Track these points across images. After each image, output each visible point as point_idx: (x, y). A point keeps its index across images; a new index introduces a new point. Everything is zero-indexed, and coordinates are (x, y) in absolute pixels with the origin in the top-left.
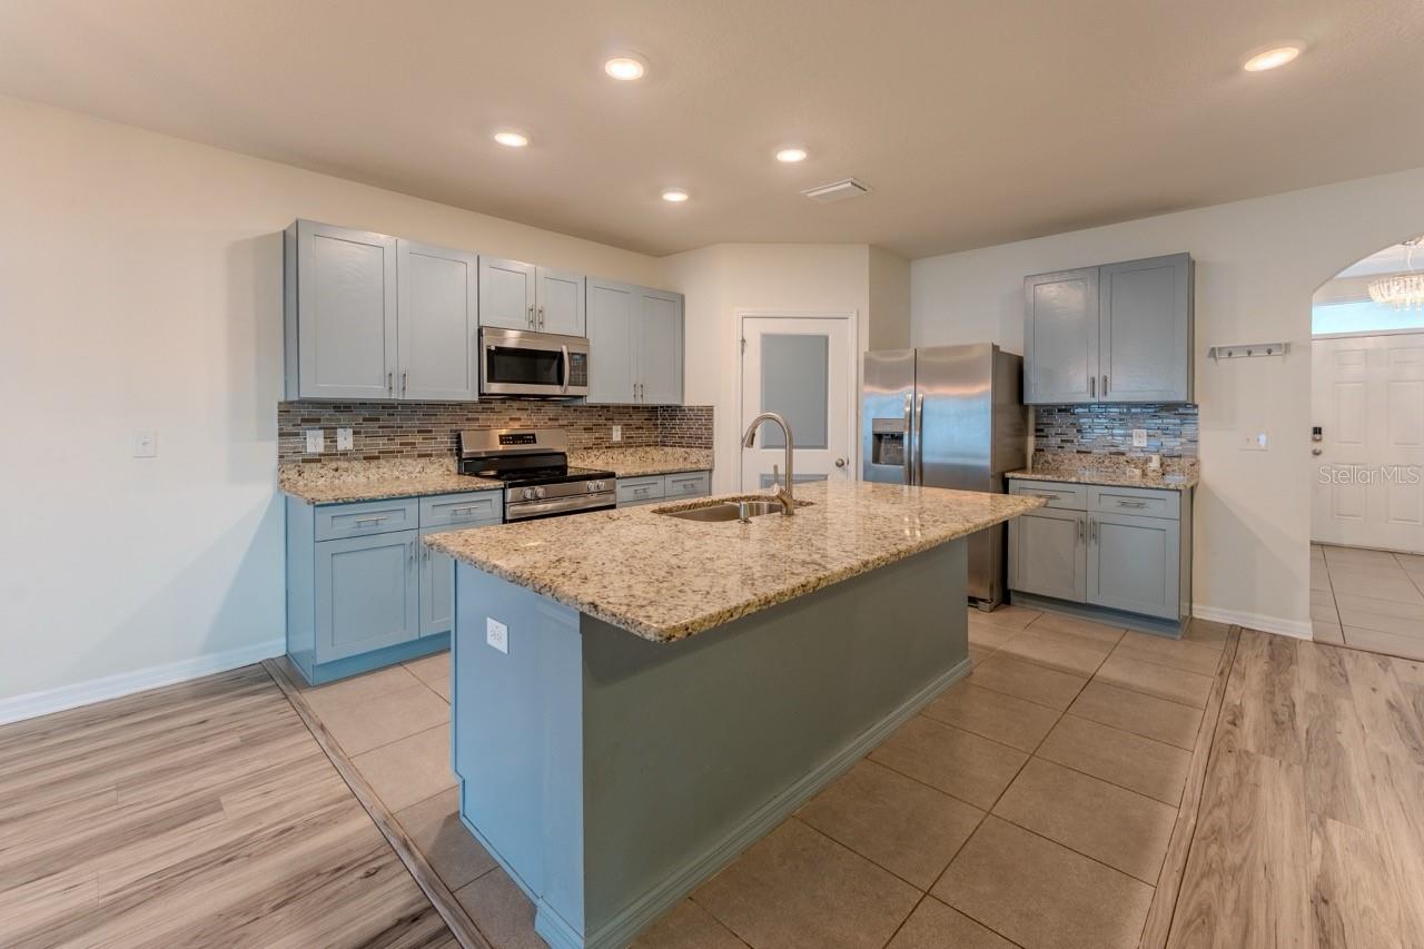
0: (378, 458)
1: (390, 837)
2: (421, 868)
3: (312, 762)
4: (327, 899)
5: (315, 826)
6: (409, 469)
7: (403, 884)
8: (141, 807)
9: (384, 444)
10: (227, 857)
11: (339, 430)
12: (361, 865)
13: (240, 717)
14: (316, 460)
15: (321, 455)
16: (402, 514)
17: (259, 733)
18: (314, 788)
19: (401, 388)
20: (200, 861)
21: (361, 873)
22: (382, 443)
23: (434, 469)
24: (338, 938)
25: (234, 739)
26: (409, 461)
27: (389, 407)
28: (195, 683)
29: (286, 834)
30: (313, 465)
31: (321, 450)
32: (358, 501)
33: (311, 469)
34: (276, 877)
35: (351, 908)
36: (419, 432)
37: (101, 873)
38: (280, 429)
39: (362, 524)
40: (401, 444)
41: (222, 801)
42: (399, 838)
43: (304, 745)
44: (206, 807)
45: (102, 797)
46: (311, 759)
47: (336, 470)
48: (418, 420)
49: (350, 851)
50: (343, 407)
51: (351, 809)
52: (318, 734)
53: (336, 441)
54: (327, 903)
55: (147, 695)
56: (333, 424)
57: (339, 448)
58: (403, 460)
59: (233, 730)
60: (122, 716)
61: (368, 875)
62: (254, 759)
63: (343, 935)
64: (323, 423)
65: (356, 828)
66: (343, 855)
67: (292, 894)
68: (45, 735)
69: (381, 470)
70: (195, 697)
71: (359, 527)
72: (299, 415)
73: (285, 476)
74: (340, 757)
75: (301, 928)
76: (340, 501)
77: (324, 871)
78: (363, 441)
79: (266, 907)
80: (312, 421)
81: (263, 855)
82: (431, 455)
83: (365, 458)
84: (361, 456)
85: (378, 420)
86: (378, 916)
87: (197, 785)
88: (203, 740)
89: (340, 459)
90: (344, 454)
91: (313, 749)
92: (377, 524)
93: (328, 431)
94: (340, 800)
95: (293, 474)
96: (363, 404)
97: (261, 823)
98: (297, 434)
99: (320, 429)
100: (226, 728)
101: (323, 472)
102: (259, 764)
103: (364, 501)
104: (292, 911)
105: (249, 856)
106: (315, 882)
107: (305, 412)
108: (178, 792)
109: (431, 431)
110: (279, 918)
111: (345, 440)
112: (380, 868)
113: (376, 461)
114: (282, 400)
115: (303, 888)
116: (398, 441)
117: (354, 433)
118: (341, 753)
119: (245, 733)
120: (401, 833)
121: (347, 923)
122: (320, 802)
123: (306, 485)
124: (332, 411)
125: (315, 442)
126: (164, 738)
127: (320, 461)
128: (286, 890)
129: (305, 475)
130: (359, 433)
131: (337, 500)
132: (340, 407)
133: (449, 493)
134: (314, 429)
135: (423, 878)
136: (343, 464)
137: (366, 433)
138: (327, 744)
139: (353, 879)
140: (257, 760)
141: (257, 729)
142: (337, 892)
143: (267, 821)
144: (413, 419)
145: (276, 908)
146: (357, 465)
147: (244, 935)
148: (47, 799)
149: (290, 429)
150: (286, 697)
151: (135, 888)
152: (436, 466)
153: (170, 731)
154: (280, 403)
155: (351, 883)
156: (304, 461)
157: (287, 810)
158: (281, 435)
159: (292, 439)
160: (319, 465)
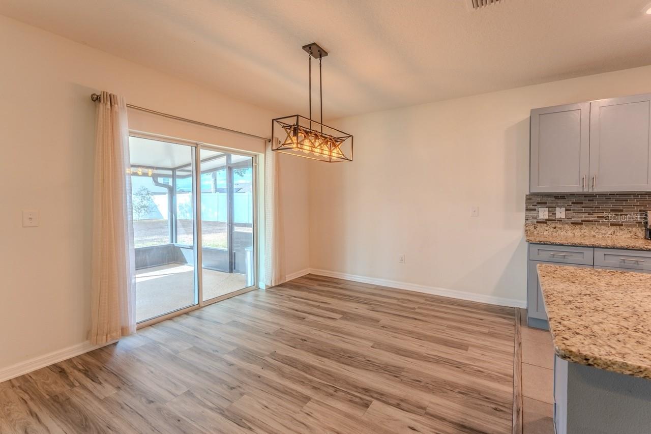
0: (582, 224)
1: (514, 403)
2: (517, 425)
3: (507, 354)
4: (476, 404)
5: (490, 377)
6: (603, 232)
7: (506, 425)
8: (449, 336)
9: (585, 217)
10: (458, 366)
11: (557, 209)
12: (496, 404)
13: (495, 324)
14: (544, 222)
15: (546, 220)
16: (581, 255)
17: (496, 333)
18: (502, 364)
19: (591, 185)
20: (451, 362)
21: (494, 406)
22: (584, 216)
23: (624, 234)
24: (470, 420)
25: (486, 330)
26: (603, 227)
27: (590, 197)
28: (488, 305)
29: (479, 373)
30: (542, 225)
31: (547, 217)
32: (552, 244)
33: (541, 226)
34: (466, 383)
35: (482, 415)
36: (611, 210)
37: (430, 347)
38: (526, 207)
39: (555, 256)
40: (598, 217)
41: (469, 348)
42: (517, 406)
43: (509, 347)
44: (463, 346)
45: (442, 327)
46: (508, 353)
47: (555, 228)
48: (611, 203)
49: (496, 396)
50: (560, 197)
51: (508, 381)
52: (517, 346)
53: (555, 214)
54: (474, 405)
55: (472, 303)
56: (554, 205)
57: (557, 217)
58: (599, 227)
59: (489, 327)
60: (462, 306)
61: (496, 409)
62: (488, 341)
63: (472, 420)
64: (548, 205)
65: (505, 390)
66: (493, 395)
67: (466, 392)
68: (442, 302)
69: (583, 231)
70: (485, 310)
71: (553, 257)
72: (536, 200)
73: (527, 228)
74: (518, 359)
75: (462, 405)
76: (542, 243)
77: (482, 394)
78: (571, 214)
79: (457, 390)
80: (542, 204)
81: (468, 373)
82: (622, 225)
83: (572, 223)
84: (570, 222)
85: (582, 203)
86: (489, 426)
87: (466, 339)
88: (477, 325)
89: (557, 223)
90: (560, 220)
91: (511, 350)
92: (564, 258)
93: (550, 209)
94: (507, 375)
95: (532, 228)
96: (572, 195)
97: (474, 363)
98: (535, 210)
99: (546, 207)
100: (488, 325)
101: (547, 228)
102: (487, 343)
103: (556, 245)
104: (463, 398)
105: (464, 370)
106: (476, 395)
107: (539, 199)
108: (460, 337)
109: (622, 211)
110: (458, 396)
111: (560, 213)
112: (502, 411)
113: (579, 226)
114: (528, 193)
115: (471, 394)
116: (596, 215)
117: (566, 210)
118: (520, 358)
119: (491, 330)
120: (520, 405)
121: (476, 418)
122: (499, 371)
123: (538, 234)
124: (553, 199)
125: (543, 214)
126: (467, 319)
127: (546, 223)
128: (466, 390)
129: (538, 229)
130: (569, 210)
131: (540, 242)
132: (558, 197)
133: (618, 248)
134: (544, 207)
135: (515, 429)
136: (559, 225)
137: (574, 210)
138: (517, 351)
139: (490, 406)
140: (488, 342)
141: (497, 332)
142: (481, 405)
143: (477, 364)
144: (608, 203)
145: (460, 393)
146: (567, 227)
147: (446, 392)
148: (432, 320)
149: (531, 207)
150: (515, 325)
151: (433, 357)
152: (626, 232)
153: (470, 317)
154: (527, 195)
155: (488, 407)
156: (537, 222)
157: (485, 365)
158: (527, 210)
159: (532, 212)
160: (545, 225)
